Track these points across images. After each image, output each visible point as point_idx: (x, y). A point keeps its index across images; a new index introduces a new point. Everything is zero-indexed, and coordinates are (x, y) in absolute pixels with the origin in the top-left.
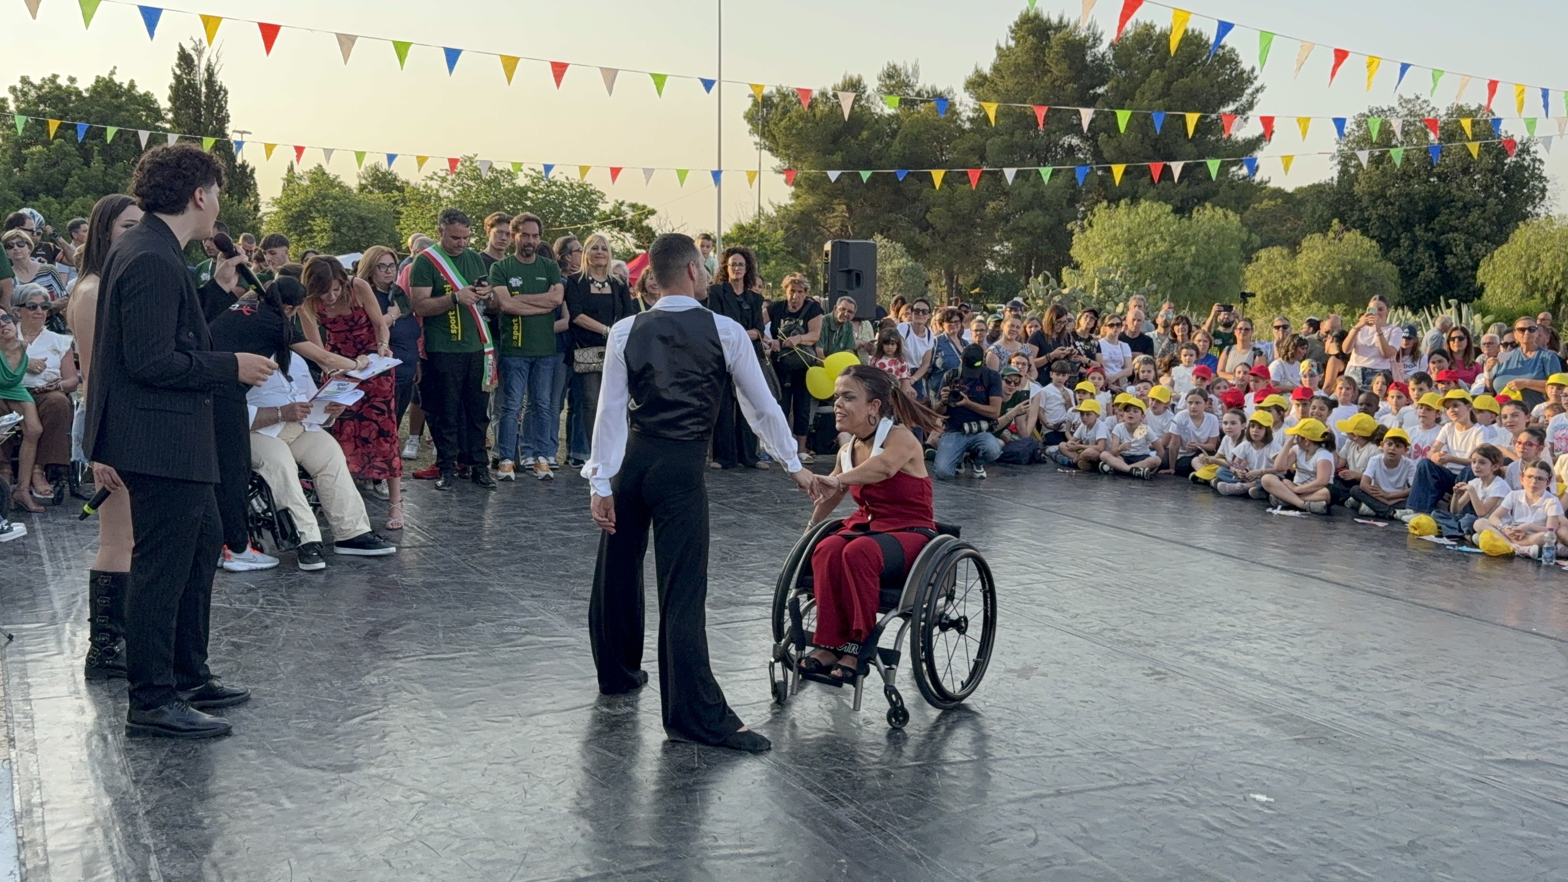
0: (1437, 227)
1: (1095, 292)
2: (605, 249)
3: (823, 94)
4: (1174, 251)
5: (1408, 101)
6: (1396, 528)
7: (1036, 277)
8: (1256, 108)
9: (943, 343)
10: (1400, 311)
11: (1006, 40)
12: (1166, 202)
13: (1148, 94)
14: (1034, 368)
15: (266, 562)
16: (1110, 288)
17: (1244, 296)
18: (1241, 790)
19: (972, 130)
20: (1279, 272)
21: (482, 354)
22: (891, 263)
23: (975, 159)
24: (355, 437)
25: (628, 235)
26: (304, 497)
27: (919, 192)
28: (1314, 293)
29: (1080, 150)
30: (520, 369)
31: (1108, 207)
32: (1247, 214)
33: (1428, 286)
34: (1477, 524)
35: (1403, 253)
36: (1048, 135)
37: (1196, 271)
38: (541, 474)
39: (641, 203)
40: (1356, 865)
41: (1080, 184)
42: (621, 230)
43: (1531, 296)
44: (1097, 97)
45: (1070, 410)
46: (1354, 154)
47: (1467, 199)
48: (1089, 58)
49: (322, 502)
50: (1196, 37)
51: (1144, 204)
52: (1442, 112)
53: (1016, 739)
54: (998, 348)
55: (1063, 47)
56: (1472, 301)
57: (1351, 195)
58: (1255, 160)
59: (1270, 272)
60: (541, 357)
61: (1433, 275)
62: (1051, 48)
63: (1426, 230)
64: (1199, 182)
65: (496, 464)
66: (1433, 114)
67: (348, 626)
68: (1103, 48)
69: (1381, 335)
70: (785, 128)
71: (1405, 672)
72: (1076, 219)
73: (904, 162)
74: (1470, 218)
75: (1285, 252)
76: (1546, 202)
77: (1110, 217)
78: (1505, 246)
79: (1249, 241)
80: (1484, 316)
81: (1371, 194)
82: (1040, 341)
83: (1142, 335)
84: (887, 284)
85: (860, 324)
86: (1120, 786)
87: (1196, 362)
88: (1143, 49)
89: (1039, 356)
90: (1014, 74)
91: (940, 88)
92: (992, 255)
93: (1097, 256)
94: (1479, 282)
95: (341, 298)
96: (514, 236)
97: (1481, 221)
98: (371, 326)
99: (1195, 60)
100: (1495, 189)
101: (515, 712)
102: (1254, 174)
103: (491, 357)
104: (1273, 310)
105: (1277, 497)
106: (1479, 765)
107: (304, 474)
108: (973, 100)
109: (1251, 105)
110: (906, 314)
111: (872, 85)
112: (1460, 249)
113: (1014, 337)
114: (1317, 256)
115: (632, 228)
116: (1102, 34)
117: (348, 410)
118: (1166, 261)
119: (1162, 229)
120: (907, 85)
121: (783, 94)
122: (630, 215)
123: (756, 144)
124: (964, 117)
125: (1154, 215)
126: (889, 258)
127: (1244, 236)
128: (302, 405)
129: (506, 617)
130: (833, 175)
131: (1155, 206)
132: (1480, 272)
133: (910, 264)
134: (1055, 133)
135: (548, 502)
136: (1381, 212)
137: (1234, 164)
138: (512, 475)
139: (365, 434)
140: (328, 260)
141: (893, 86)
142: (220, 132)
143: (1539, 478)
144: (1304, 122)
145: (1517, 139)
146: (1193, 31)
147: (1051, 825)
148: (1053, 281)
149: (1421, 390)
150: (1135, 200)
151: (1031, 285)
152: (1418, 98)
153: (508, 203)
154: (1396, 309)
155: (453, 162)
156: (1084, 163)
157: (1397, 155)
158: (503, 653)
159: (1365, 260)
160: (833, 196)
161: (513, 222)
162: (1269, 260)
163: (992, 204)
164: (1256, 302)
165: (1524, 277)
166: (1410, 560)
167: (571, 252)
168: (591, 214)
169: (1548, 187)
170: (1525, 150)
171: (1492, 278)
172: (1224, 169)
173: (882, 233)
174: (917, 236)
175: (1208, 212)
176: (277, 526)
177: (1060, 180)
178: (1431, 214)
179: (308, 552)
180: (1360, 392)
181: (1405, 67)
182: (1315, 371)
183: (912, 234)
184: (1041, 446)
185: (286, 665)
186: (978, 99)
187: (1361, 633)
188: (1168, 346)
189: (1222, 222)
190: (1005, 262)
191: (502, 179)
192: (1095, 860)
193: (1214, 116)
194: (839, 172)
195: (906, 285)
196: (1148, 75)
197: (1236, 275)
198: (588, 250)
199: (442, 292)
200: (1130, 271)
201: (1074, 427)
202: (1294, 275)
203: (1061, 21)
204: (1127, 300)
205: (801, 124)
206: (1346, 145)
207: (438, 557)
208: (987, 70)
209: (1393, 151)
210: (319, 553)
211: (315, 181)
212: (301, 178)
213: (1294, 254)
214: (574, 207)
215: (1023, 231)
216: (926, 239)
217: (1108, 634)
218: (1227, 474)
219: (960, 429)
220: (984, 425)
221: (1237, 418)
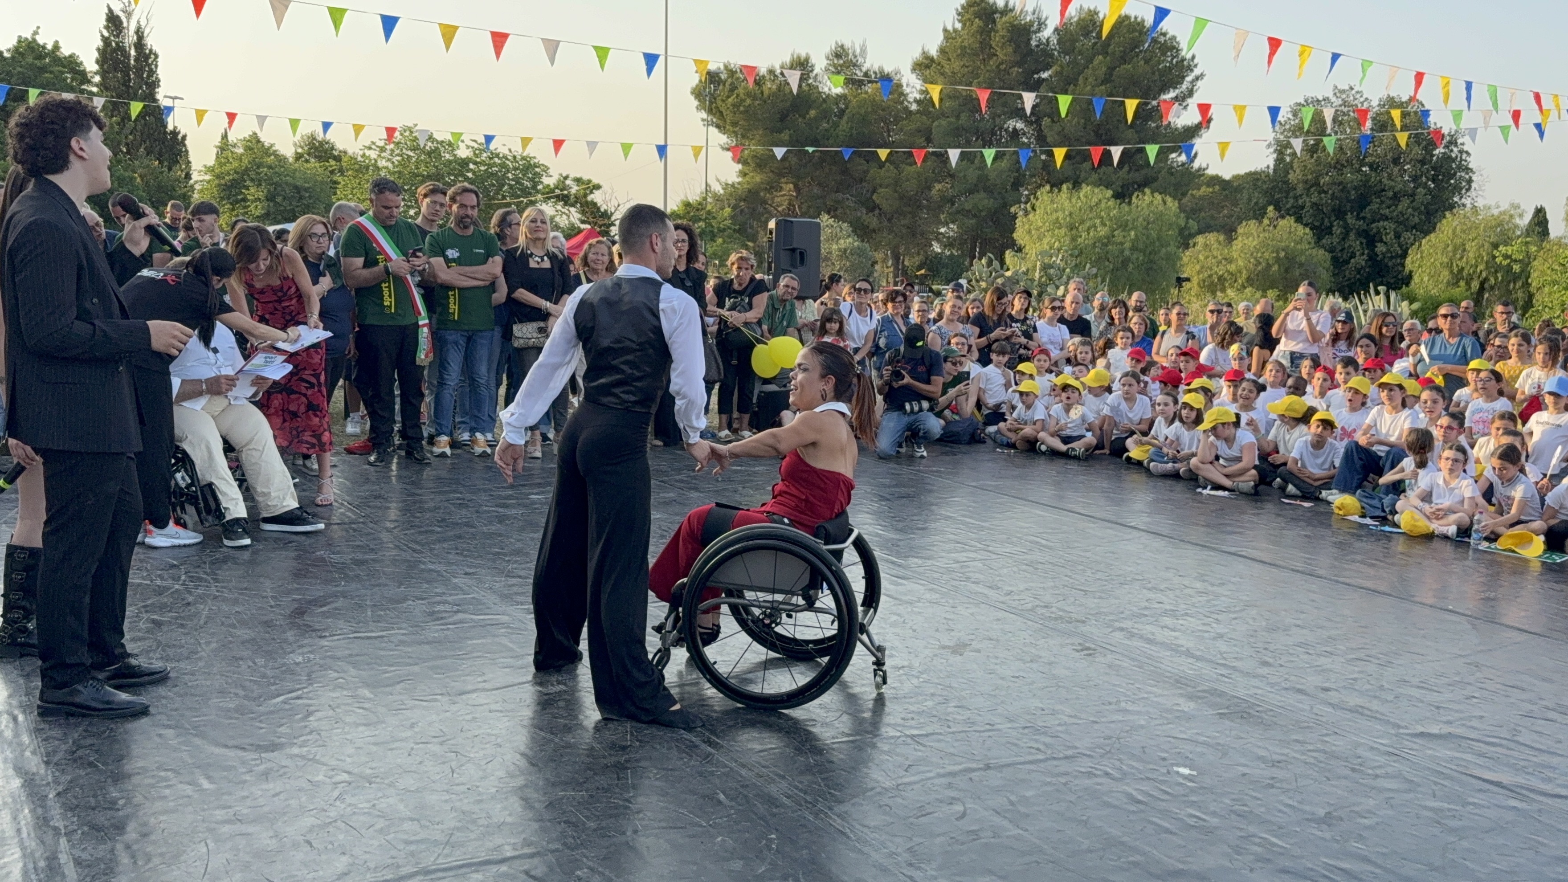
0: (1369, 216)
1: (1037, 275)
2: (543, 222)
3: (771, 72)
4: (1113, 236)
5: (1343, 92)
6: (1322, 508)
7: (980, 259)
8: (1195, 95)
9: (886, 323)
10: (1331, 297)
11: (952, 22)
12: (1107, 188)
13: (1090, 80)
14: (974, 348)
15: (189, 537)
16: (1052, 271)
17: (1180, 281)
18: (1165, 763)
19: (918, 112)
20: (1215, 257)
21: (417, 326)
22: (837, 243)
23: (921, 141)
24: (283, 410)
25: (573, 210)
26: (229, 472)
27: (866, 172)
28: (1249, 279)
29: (1024, 134)
30: (456, 343)
31: (1051, 191)
32: (1185, 200)
33: (1359, 273)
34: (1399, 506)
35: (1335, 240)
36: (993, 119)
37: (1135, 256)
38: (478, 450)
39: (585, 178)
40: (1275, 836)
41: (1024, 166)
42: (566, 204)
43: (1456, 284)
44: (1041, 81)
45: (1010, 390)
46: (1289, 143)
47: (1396, 189)
48: (1034, 43)
49: (247, 477)
50: (1139, 24)
51: (1086, 189)
52: (1375, 103)
53: (948, 714)
54: (939, 328)
55: (1009, 31)
56: (1400, 288)
57: (1286, 182)
58: (1192, 146)
59: (1207, 257)
60: (480, 331)
61: (1363, 263)
62: (997, 32)
63: (1358, 218)
64: (1139, 168)
65: (431, 441)
66: (1366, 105)
67: (273, 603)
68: (1047, 33)
69: (1309, 320)
70: (734, 105)
71: (1328, 649)
72: (1020, 202)
73: (852, 141)
74: (1400, 207)
75: (1222, 238)
76: (1472, 193)
77: (1052, 202)
78: (1432, 235)
79: (1186, 227)
80: (1411, 303)
81: (1306, 182)
82: (982, 323)
83: (1080, 317)
84: (833, 264)
85: (804, 303)
86: (1047, 759)
87: (1131, 345)
88: (1087, 34)
89: (980, 337)
90: (961, 56)
91: (888, 69)
92: (938, 237)
93: (1040, 239)
94: (1407, 270)
95: (269, 268)
96: (450, 207)
97: (1410, 210)
98: (300, 296)
99: (1137, 47)
100: (1424, 179)
101: (444, 691)
102: (1192, 161)
103: (425, 330)
104: (1208, 295)
105: (1205, 479)
106: (1395, 739)
107: (229, 448)
108: (920, 82)
109: (1191, 93)
110: (850, 293)
111: (820, 63)
112: (1389, 238)
113: (956, 318)
114: (1252, 242)
115: (576, 202)
116: (1046, 19)
117: (275, 382)
118: (1107, 245)
119: (1103, 213)
120: (855, 65)
121: (731, 71)
122: (574, 189)
123: (703, 120)
124: (911, 98)
125: (1095, 200)
126: (834, 238)
127: (1182, 223)
128: (228, 378)
129: (437, 594)
130: (779, 152)
131: (1096, 190)
132: (1408, 261)
133: (856, 244)
134: (999, 116)
135: (484, 479)
136: (1314, 200)
137: (1173, 150)
138: (448, 451)
139: (293, 408)
140: (256, 229)
141: (841, 66)
142: (150, 96)
143: (1456, 460)
144: (1240, 110)
145: (1445, 131)
146: (1136, 18)
147: (979, 798)
148: (996, 263)
149: (1348, 374)
150: (1076, 185)
151: (975, 267)
152: (1352, 89)
153: (449, 174)
154: (1327, 295)
155: (390, 131)
156: (1028, 146)
157: (1330, 143)
158: (434, 631)
159: (1299, 247)
160: (780, 175)
161: (450, 192)
162: (1206, 245)
163: (938, 186)
164: (1193, 287)
165: (1449, 266)
166: (1334, 539)
167: (510, 226)
168: (534, 187)
169: (1474, 178)
170: (1453, 142)
171: (1420, 266)
172: (1162, 154)
173: (829, 213)
174: (864, 217)
175: (1148, 198)
176: (201, 501)
177: (1004, 164)
178: (1362, 202)
179: (233, 527)
180: (1289, 376)
181: (1335, 57)
182: (1244, 354)
183: (859, 214)
184: (981, 426)
185: (208, 643)
186: (925, 81)
187: (1285, 610)
188: (1106, 329)
189: (1161, 208)
190: (949, 244)
191: (442, 149)
192: (1021, 832)
193: (1154, 103)
194: (784, 149)
195: (852, 266)
196: (1091, 61)
197: (1173, 260)
198: (527, 223)
199: (376, 263)
200: (1071, 255)
201: (1013, 408)
202: (1230, 260)
203: (1006, 5)
204: (1067, 284)
205: (748, 101)
206: (1282, 133)
207: (368, 534)
208: (934, 52)
209: (1326, 140)
210: (244, 530)
211: (248, 148)
212: (234, 146)
213: (1230, 240)
214: (517, 181)
215: (967, 213)
216: (873, 221)
217: (1040, 611)
218: (1159, 455)
219: (902, 408)
220: (925, 405)
221: (1170, 400)
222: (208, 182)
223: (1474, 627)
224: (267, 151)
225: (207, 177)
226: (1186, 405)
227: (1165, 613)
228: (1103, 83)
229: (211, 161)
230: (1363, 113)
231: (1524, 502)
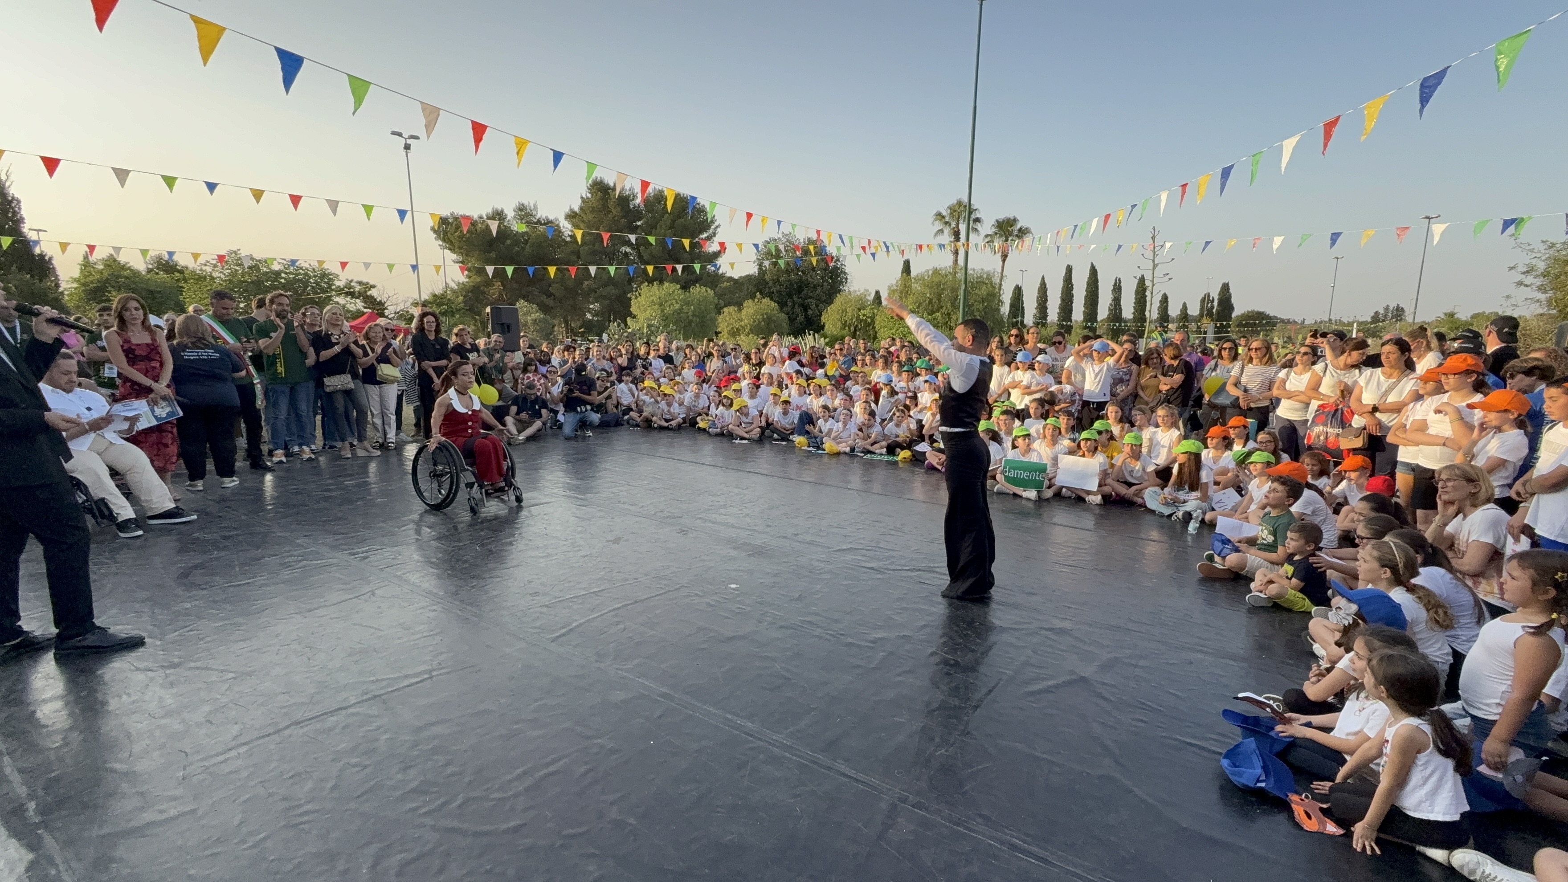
0: (803, 296)
1: (645, 331)
2: (340, 311)
3: (481, 219)
4: (683, 309)
5: (786, 235)
7: (613, 323)
8: (717, 236)
11: (586, 193)
12: (677, 285)
13: (663, 228)
16: (652, 328)
19: (571, 242)
20: (734, 319)
21: (252, 384)
22: (530, 316)
23: (574, 258)
25: (358, 301)
26: (116, 489)
27: (542, 279)
28: (751, 329)
29: (631, 255)
30: (283, 392)
31: (648, 286)
32: (717, 289)
33: (801, 325)
35: (789, 309)
36: (614, 246)
37: (695, 319)
38: (305, 457)
39: (365, 281)
41: (632, 274)
42: (352, 297)
44: (637, 227)
46: (764, 261)
47: (815, 283)
48: (631, 206)
50: (685, 198)
51: (666, 284)
52: (801, 241)
54: (593, 364)
55: (617, 199)
56: (820, 332)
57: (764, 280)
58: (718, 262)
59: (730, 319)
60: (299, 383)
61: (803, 320)
62: (610, 199)
63: (799, 298)
64: (691, 275)
66: (797, 243)
68: (637, 202)
70: (459, 237)
72: (632, 291)
73: (532, 262)
74: (817, 292)
75: (736, 309)
76: (848, 284)
77: (649, 291)
78: (832, 305)
79: (718, 303)
80: (825, 339)
81: (773, 280)
83: (668, 354)
88: (659, 203)
90: (592, 212)
91: (551, 217)
92: (589, 310)
93: (645, 311)
94: (822, 322)
97: (821, 293)
99: (685, 210)
100: (826, 278)
102: (718, 269)
103: (259, 386)
104: (732, 339)
105: (736, 435)
108: (569, 226)
109: (714, 234)
111: (510, 214)
112: (813, 307)
114: (751, 311)
115: (360, 296)
116: (637, 193)
118: (680, 313)
119: (676, 297)
120: (531, 215)
121: (455, 217)
122: (358, 288)
123: (440, 246)
124: (566, 234)
125: (671, 290)
126: (528, 313)
127: (716, 301)
130: (490, 269)
131: (671, 286)
132: (822, 318)
133: (542, 316)
134: (617, 246)
136: (778, 289)
137: (708, 264)
138: (283, 459)
141: (523, 215)
144: (739, 245)
145: (834, 254)
148: (622, 325)
150: (661, 282)
151: (611, 327)
152: (790, 233)
154: (788, 336)
155: (221, 254)
156: (633, 262)
157: (783, 262)
159: (773, 313)
162: (729, 313)
163: (586, 283)
164: (724, 336)
165: (841, 319)
166: (794, 459)
168: (330, 287)
169: (847, 277)
170: (837, 260)
171: (828, 320)
172: (703, 268)
173: (523, 298)
174: (545, 301)
175: (698, 289)
177: (621, 273)
178: (800, 290)
179: (124, 525)
183: (542, 299)
184: (621, 416)
186: (572, 226)
189: (705, 294)
190: (598, 315)
191: (260, 265)
193: (697, 240)
194: (493, 267)
195: (540, 329)
197: (714, 321)
200: (662, 319)
202: (741, 320)
203: (614, 186)
204: (659, 336)
205: (468, 235)
206: (760, 256)
208: (576, 209)
209: (780, 260)
210: (134, 526)
211: (108, 266)
212: (95, 264)
213: (740, 310)
214: (317, 283)
215: (605, 298)
216: (550, 302)
217: (658, 514)
218: (713, 425)
219: (575, 410)
220: (589, 407)
221: (717, 394)
222: (76, 288)
223: (859, 495)
224: (124, 267)
225: (75, 285)
226: (725, 397)
227: (721, 507)
228: (670, 228)
229: (76, 274)
230: (797, 247)
231: (878, 434)
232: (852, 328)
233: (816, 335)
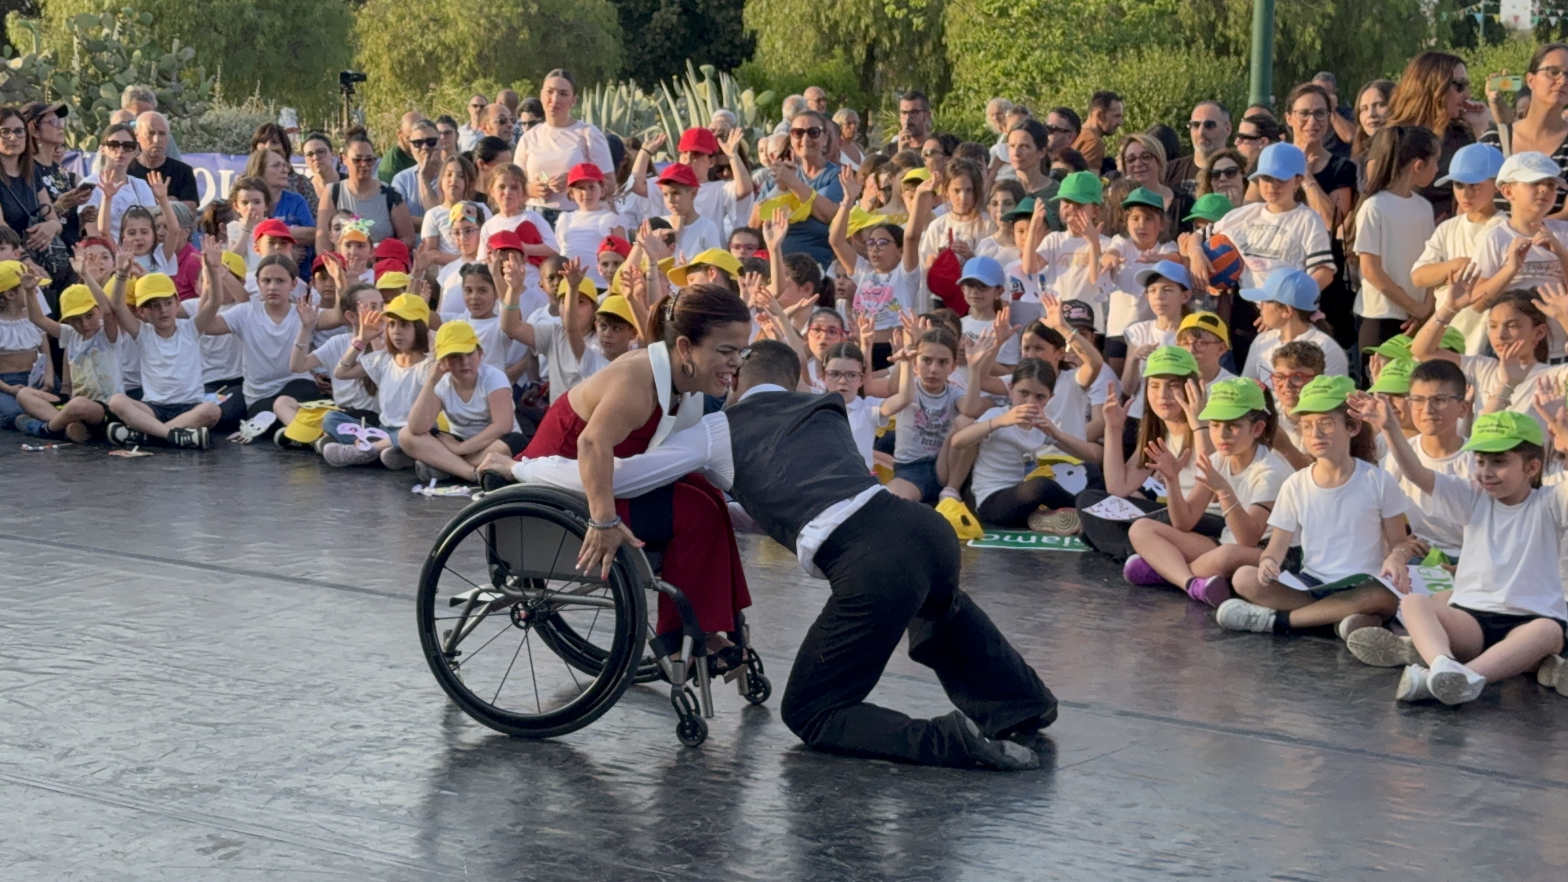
16: (105, 56)
17: (347, 80)
28: (480, 57)
33: (668, 38)
37: (266, 20)
43: (828, 51)
56: (738, 64)
59: (401, 18)
61: (674, 19)
94: (747, 29)
105: (428, 465)
132: (746, 14)
154: (617, 86)
171: (767, 22)
197: (340, 27)
200: (138, 22)
232: (859, 51)
233: (725, 81)
